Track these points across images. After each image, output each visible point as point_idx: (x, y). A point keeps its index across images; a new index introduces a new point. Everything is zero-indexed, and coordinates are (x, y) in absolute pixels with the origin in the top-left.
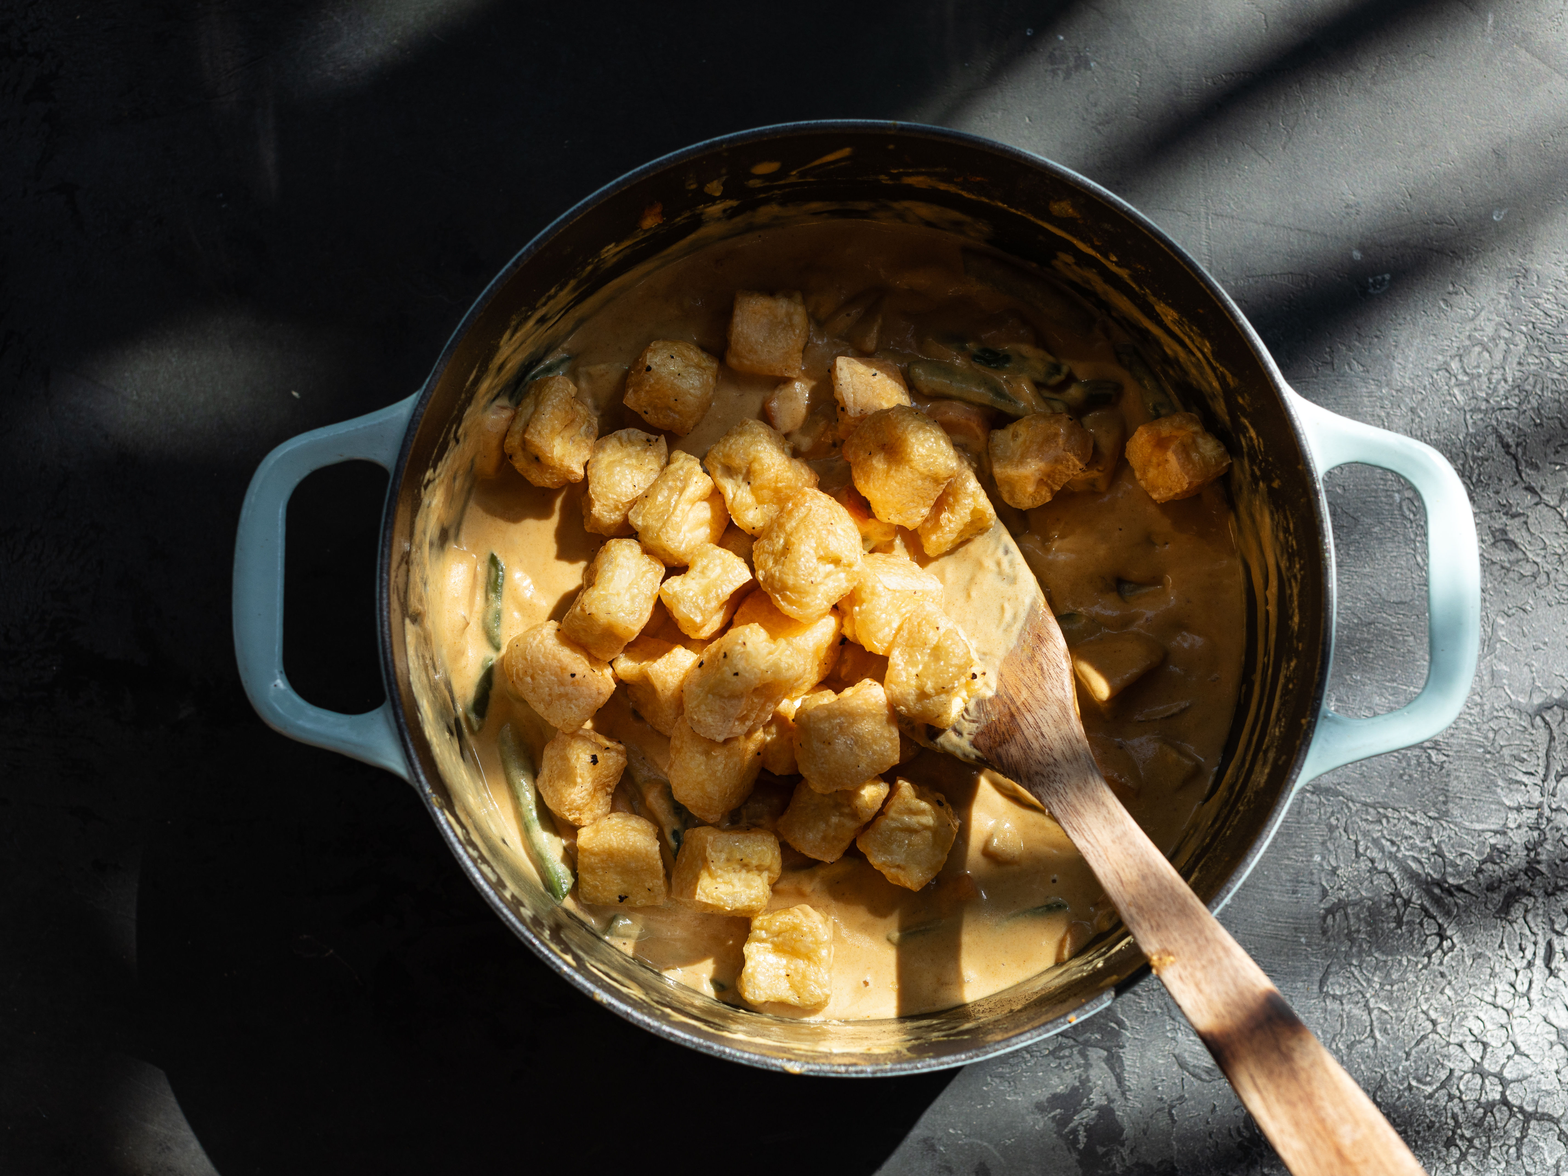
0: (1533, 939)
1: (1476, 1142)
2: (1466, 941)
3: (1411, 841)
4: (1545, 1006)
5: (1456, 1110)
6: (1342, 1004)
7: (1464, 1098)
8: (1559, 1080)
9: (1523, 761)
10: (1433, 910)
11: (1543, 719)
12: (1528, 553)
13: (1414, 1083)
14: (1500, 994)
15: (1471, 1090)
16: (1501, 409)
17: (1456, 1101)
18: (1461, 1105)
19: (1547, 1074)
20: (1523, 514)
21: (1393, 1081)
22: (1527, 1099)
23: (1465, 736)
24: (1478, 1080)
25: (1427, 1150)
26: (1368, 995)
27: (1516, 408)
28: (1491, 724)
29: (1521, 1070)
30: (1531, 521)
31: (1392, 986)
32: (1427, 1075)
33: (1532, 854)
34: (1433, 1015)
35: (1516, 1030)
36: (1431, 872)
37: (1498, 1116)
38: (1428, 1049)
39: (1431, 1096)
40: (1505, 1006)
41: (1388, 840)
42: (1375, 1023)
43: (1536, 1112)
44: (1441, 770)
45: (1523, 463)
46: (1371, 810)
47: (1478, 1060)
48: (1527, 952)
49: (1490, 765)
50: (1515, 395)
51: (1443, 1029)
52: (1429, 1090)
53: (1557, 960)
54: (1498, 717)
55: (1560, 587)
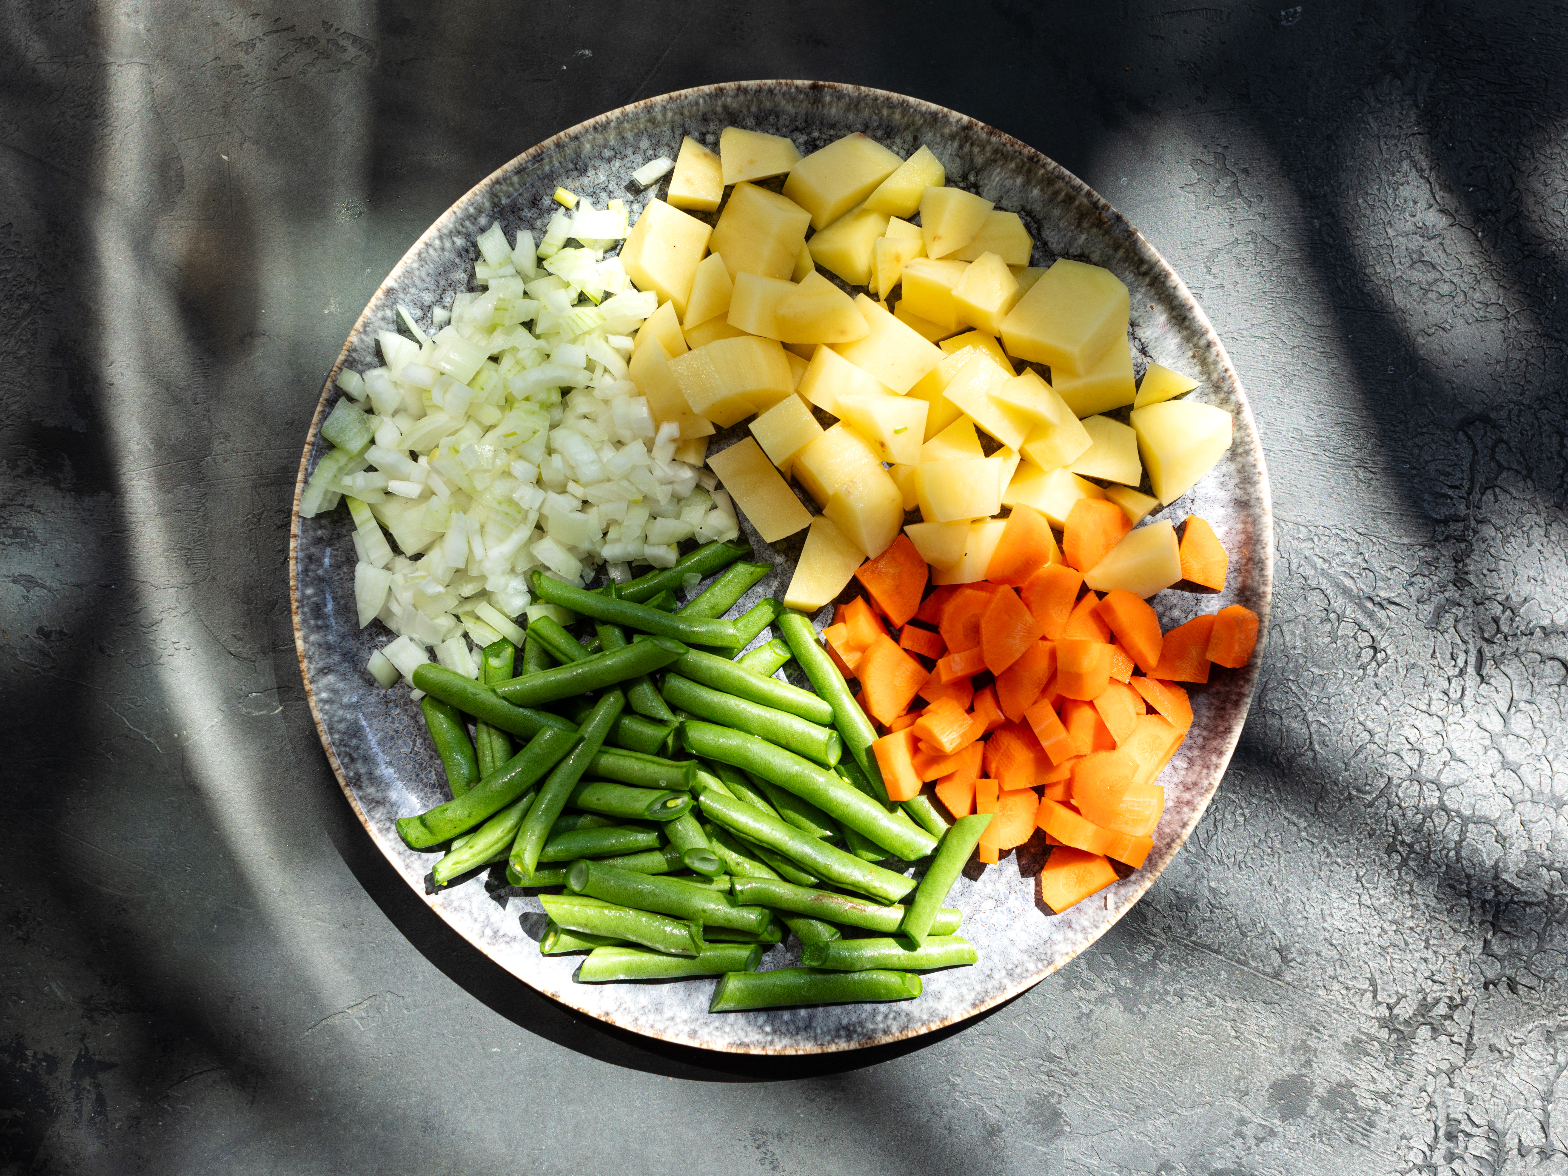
0: (1464, 647)
1: (1417, 847)
2: (1399, 653)
3: (1343, 557)
4: (1478, 712)
5: (1396, 816)
6: (1281, 718)
7: (1403, 804)
8: (1495, 784)
9: (1448, 474)
10: (1367, 623)
11: (1466, 434)
12: (1445, 273)
13: (1354, 793)
14: (1434, 702)
15: (1409, 797)
16: (1414, 134)
17: (1396, 808)
18: (1400, 812)
19: (1483, 778)
20: (1439, 235)
21: (1334, 791)
22: (1464, 803)
23: (1391, 453)
24: (1416, 787)
25: (1369, 857)
26: (1306, 709)
27: (1429, 133)
28: (1416, 440)
29: (1458, 775)
30: (1447, 242)
31: (1329, 699)
32: (1366, 784)
33: (1460, 565)
34: (1370, 725)
35: (1451, 736)
36: (1363, 587)
37: (1436, 820)
38: (1366, 759)
39: (1371, 805)
40: (1440, 714)
41: (1320, 557)
42: (1314, 736)
43: (1474, 815)
44: (1369, 487)
45: (1437, 187)
46: (1302, 528)
47: (1415, 767)
48: (1459, 661)
49: (1417, 480)
50: (1428, 120)
51: (1380, 738)
52: (1369, 797)
53: (1488, 666)
54: (1422, 434)
55: (1478, 306)
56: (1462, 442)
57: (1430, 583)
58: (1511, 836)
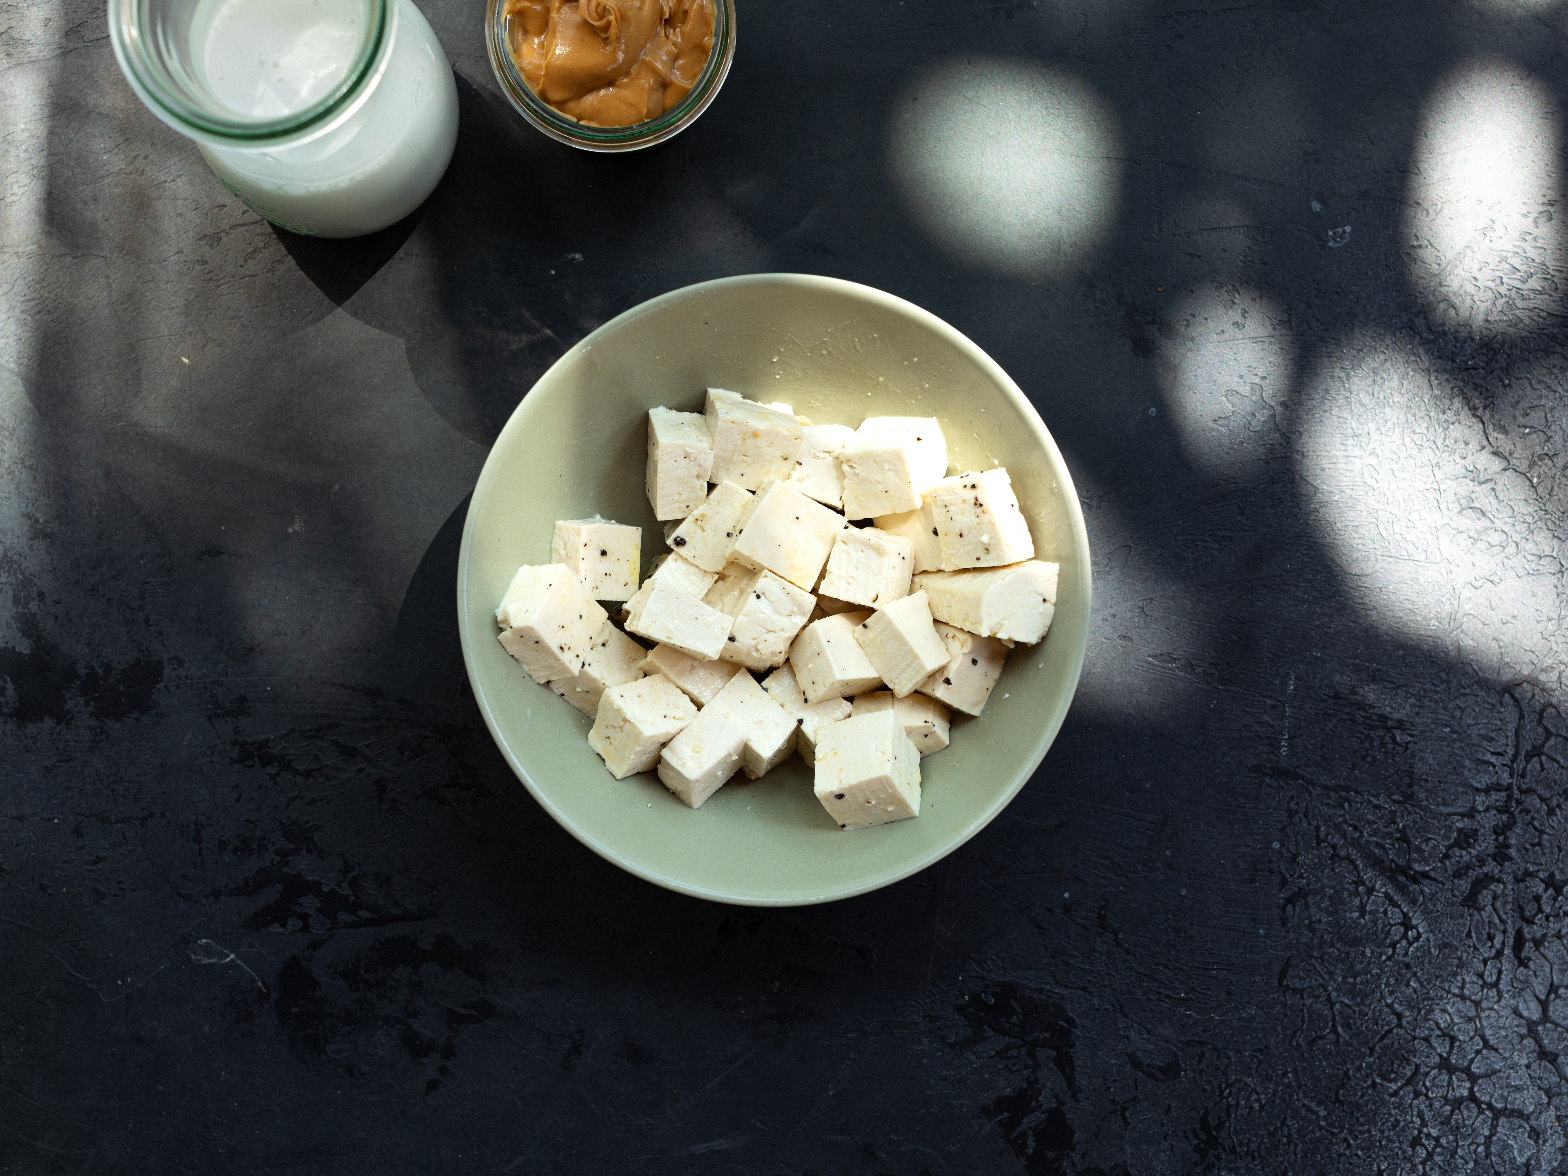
0: (1502, 927)
1: (1443, 1141)
2: (1431, 931)
3: (1375, 826)
4: (1514, 997)
5: (1423, 1107)
6: (1302, 998)
7: (1430, 1094)
8: (1530, 1075)
9: (1490, 740)
10: (1398, 899)
11: (1512, 696)
12: (1496, 521)
13: (1378, 1080)
14: (1467, 985)
15: (1437, 1086)
16: (1467, 369)
18: (1427, 1103)
19: (1517, 1069)
20: (1491, 480)
21: (1356, 1078)
22: (1496, 1095)
23: (1431, 715)
24: (1445, 1077)
25: (1391, 1150)
26: (1330, 988)
27: (1484, 368)
28: (1458, 702)
29: (1490, 1065)
30: (1499, 487)
31: (1355, 979)
32: (1392, 1071)
33: (1501, 838)
34: (1398, 1008)
35: (1485, 1023)
36: (1395, 859)
37: (1466, 1113)
38: (1393, 1044)
39: (1395, 1094)
40: (1473, 998)
41: (1350, 825)
42: (1337, 1018)
43: (1506, 1109)
44: (1405, 751)
45: (1491, 427)
46: (1332, 794)
47: (1445, 1055)
48: (1495, 941)
49: (1457, 745)
50: (1483, 354)
51: (1408, 1022)
52: (1394, 1087)
53: (1526, 948)
54: (1465, 695)
55: (1530, 557)
56: (1508, 705)
57: (1468, 857)
58: (1545, 1132)
